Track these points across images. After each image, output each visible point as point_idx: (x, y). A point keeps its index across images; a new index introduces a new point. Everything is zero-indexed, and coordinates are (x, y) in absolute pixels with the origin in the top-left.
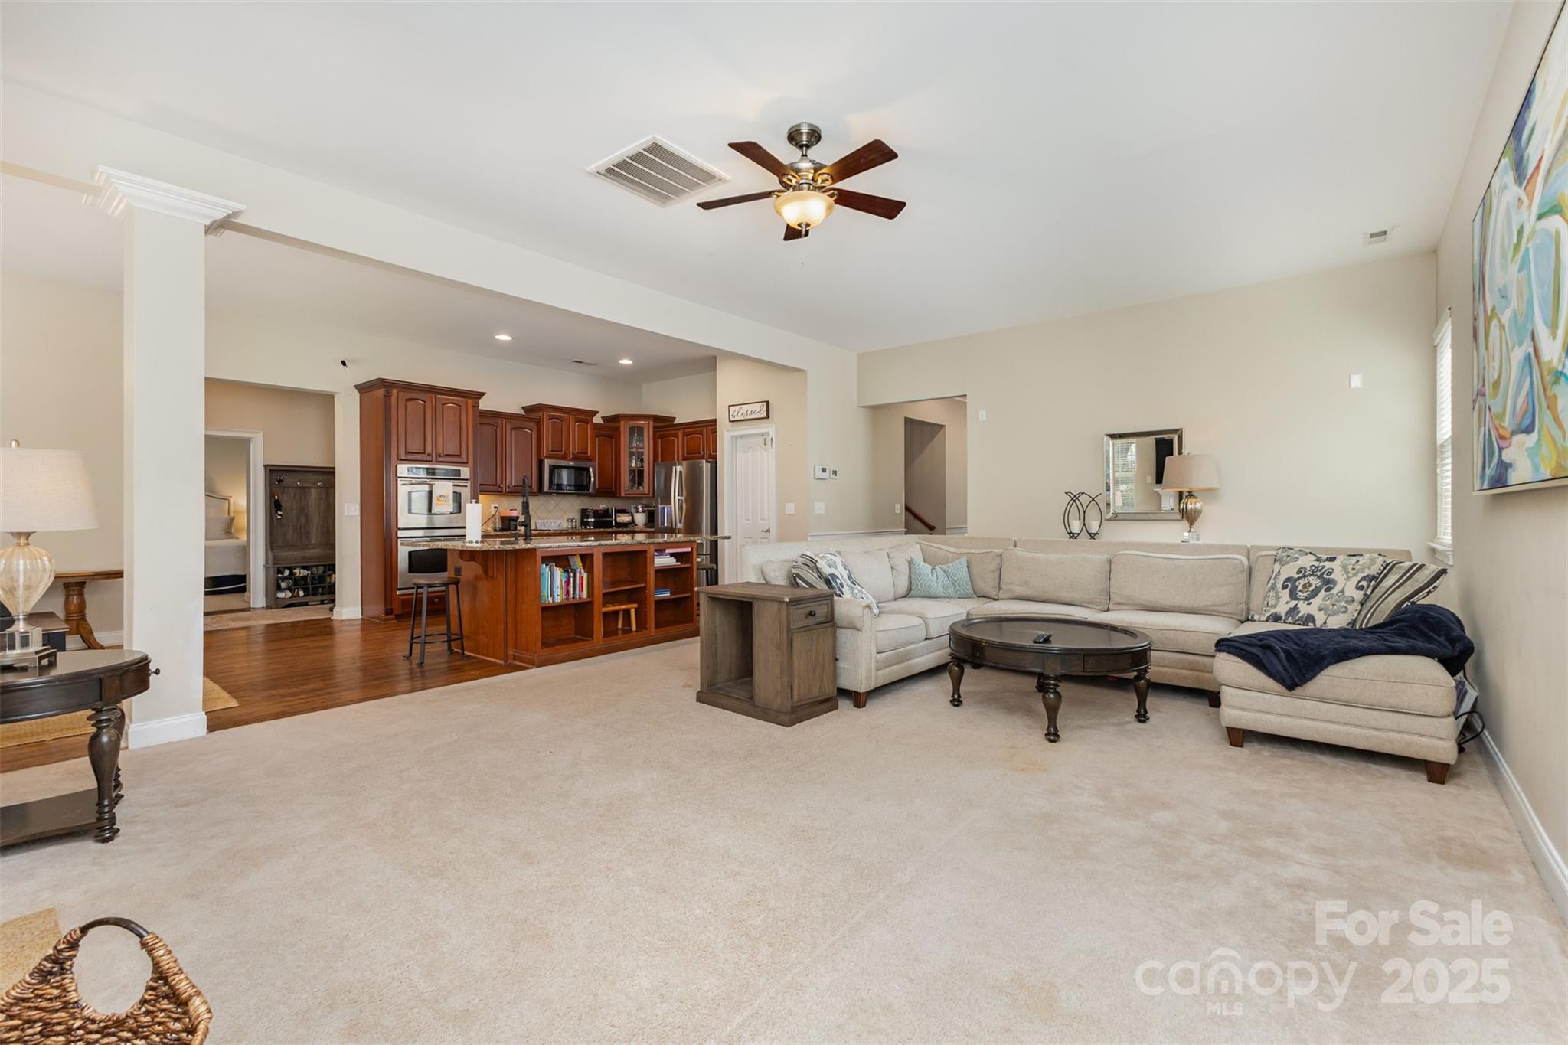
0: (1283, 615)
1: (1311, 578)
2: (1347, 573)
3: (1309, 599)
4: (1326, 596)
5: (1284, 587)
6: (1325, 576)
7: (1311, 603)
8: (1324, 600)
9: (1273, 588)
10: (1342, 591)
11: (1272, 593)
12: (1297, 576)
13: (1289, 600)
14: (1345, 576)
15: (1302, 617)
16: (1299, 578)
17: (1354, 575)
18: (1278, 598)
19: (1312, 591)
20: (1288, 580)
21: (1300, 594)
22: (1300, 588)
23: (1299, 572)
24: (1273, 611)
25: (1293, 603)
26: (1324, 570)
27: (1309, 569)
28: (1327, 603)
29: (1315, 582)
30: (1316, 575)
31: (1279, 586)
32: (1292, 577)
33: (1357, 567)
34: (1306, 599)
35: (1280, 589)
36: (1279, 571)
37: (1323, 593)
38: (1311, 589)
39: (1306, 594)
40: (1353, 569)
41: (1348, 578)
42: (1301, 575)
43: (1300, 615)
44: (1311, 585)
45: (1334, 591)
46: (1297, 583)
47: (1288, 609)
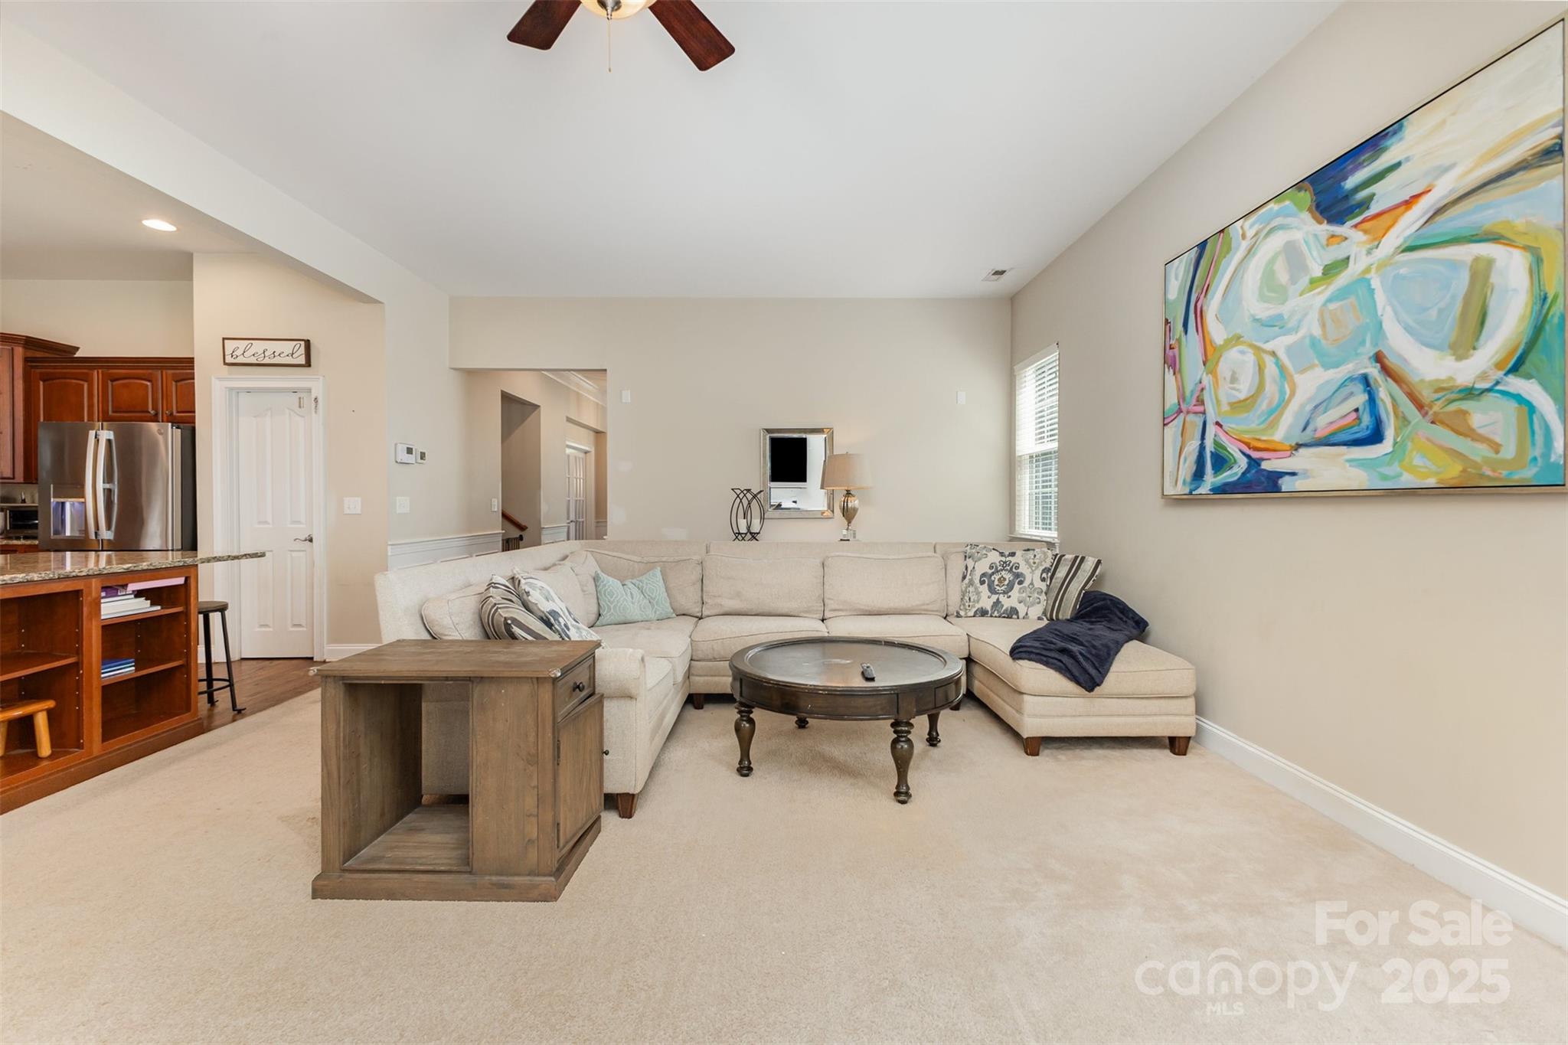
0: (989, 608)
1: (1003, 573)
2: (1031, 567)
3: (1008, 592)
4: (1020, 589)
5: (982, 583)
6: (1014, 570)
7: (1010, 596)
8: (1019, 592)
9: (971, 583)
10: (1032, 584)
11: (971, 589)
12: (990, 572)
13: (990, 594)
14: (1030, 570)
15: (1006, 610)
16: (993, 573)
17: (1037, 567)
18: (978, 593)
19: (1008, 585)
20: (984, 575)
21: (998, 588)
22: (996, 582)
23: (991, 567)
24: (978, 606)
25: (994, 598)
26: (1011, 565)
27: (998, 564)
28: (1024, 595)
29: (1008, 576)
30: (1007, 570)
31: (977, 581)
32: (986, 573)
33: (1037, 561)
34: (1004, 593)
35: (979, 585)
36: (974, 568)
37: (1017, 587)
38: (1006, 582)
39: (1003, 588)
40: (1034, 563)
41: (1033, 572)
42: (993, 570)
43: (1004, 608)
44: (1005, 579)
45: (1026, 584)
46: (993, 578)
47: (992, 604)
